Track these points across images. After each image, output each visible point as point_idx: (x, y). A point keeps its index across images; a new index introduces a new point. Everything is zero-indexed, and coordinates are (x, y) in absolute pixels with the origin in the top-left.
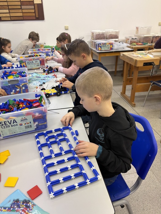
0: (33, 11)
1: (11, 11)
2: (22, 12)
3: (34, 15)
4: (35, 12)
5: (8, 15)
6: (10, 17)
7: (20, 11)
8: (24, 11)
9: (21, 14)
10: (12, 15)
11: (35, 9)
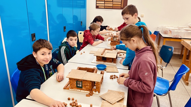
0: (120, 3)
1: (106, 3)
2: (113, 4)
3: (120, 6)
4: (121, 4)
5: (103, 5)
6: (104, 6)
7: (112, 3)
8: (114, 3)
9: (112, 5)
10: (106, 5)
11: (121, 2)
